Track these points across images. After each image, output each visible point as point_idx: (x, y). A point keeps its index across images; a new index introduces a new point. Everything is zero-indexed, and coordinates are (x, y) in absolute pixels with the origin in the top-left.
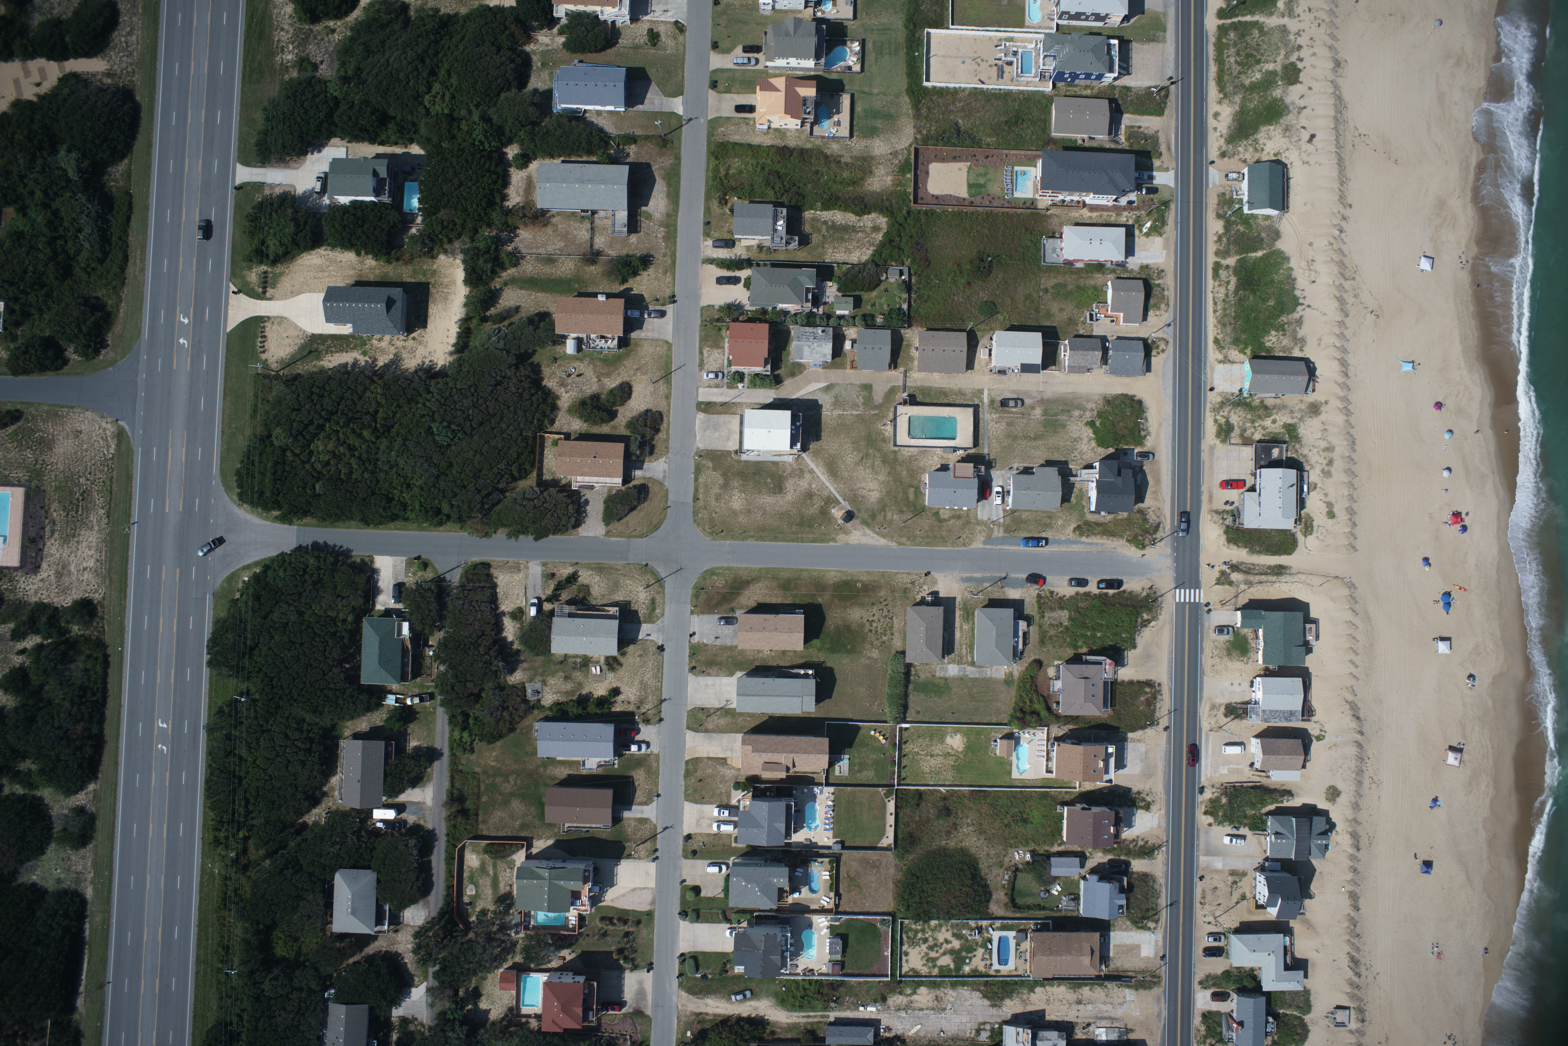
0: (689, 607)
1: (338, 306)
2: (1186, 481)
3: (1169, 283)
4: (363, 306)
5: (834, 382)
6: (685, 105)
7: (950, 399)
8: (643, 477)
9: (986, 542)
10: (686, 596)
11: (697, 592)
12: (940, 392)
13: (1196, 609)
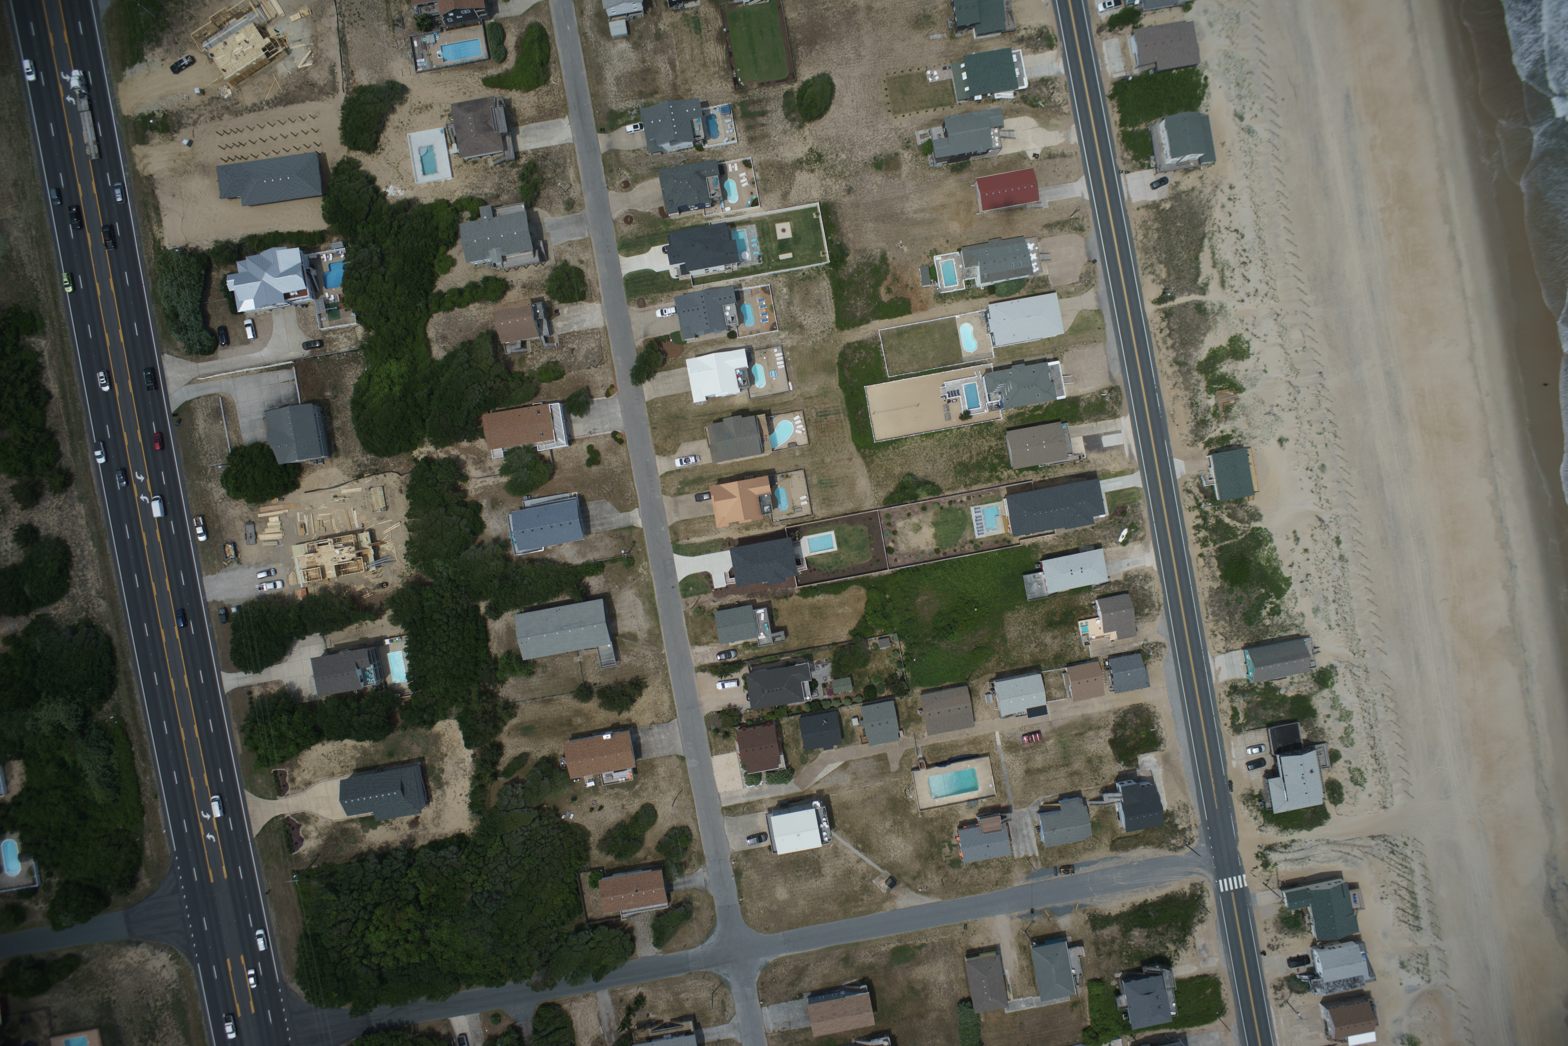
0: (757, 1002)
1: (356, 800)
2: (1208, 775)
3: (1156, 587)
4: (380, 797)
5: (849, 759)
6: (643, 515)
7: (965, 750)
8: (686, 890)
9: (1027, 878)
10: (752, 991)
11: (763, 986)
12: (953, 745)
13: (1242, 894)
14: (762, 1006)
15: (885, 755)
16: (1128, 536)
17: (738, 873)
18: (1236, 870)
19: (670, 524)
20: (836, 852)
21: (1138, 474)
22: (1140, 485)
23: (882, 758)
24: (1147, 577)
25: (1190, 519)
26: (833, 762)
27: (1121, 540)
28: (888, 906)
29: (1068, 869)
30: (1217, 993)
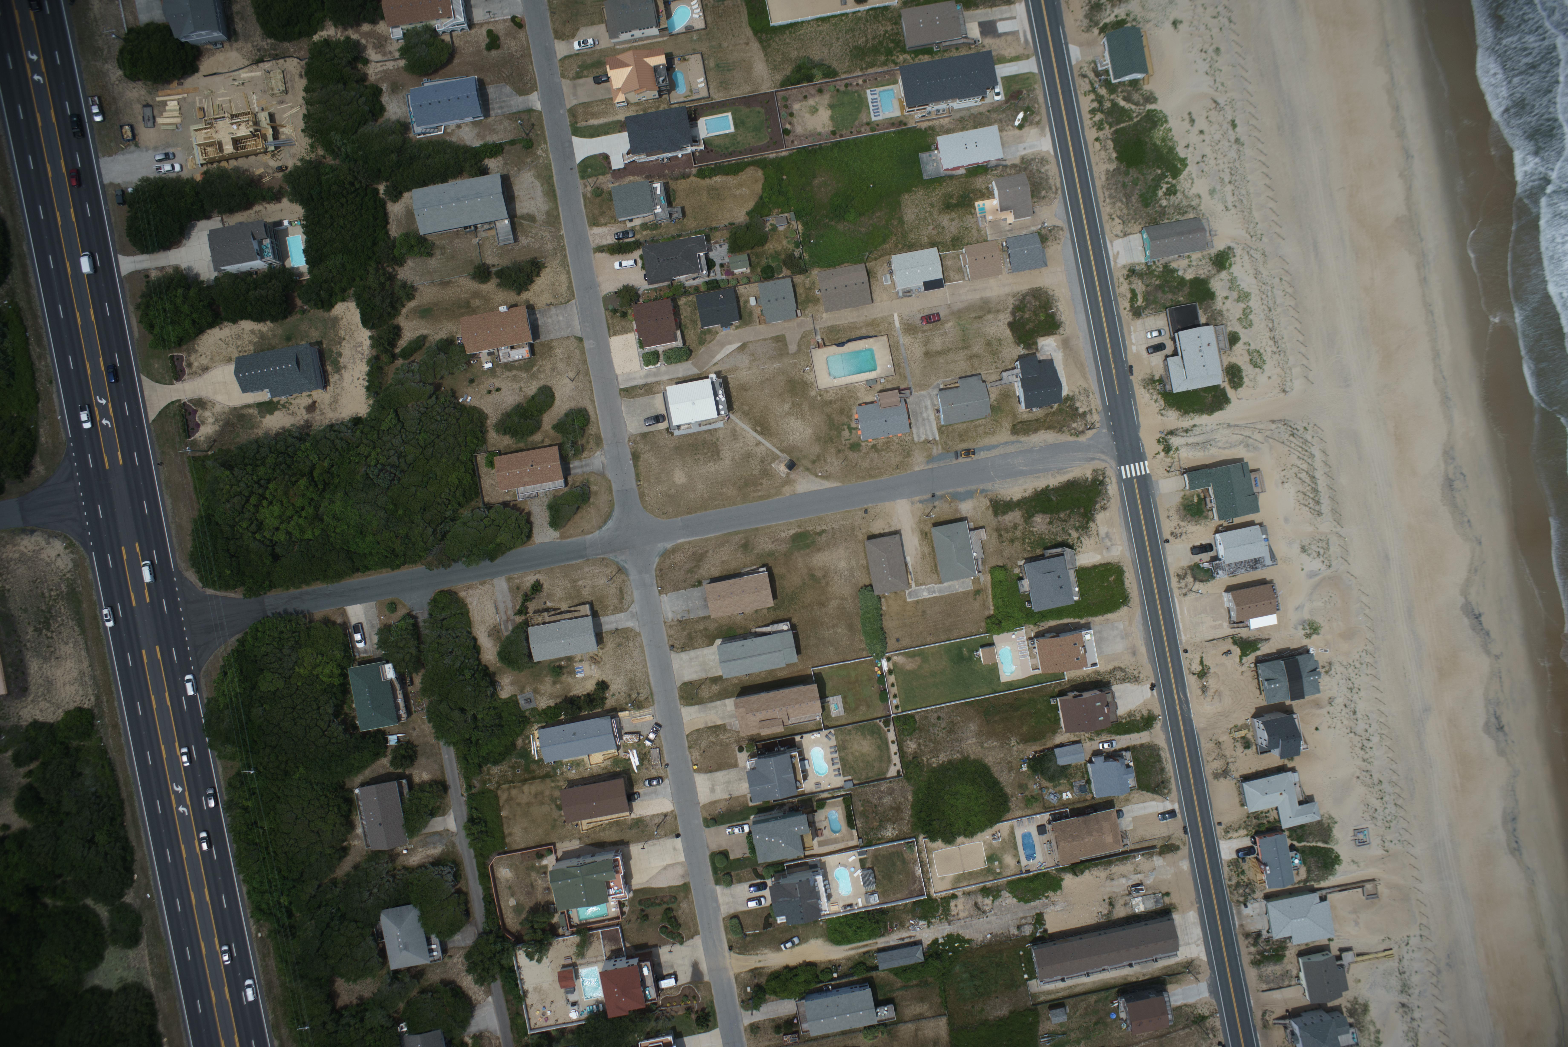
0: (656, 590)
1: (250, 375)
2: (1108, 359)
3: (1053, 172)
4: (275, 369)
5: (747, 340)
6: (542, 98)
7: (864, 332)
8: (583, 474)
9: (928, 462)
10: (650, 577)
11: (661, 573)
12: (852, 327)
13: (1144, 481)
14: (660, 592)
15: (784, 336)
16: (1024, 119)
17: (636, 456)
18: (1139, 457)
19: (568, 107)
20: (735, 435)
21: (1033, 60)
22: (1036, 71)
23: (780, 340)
24: (1043, 161)
25: (1086, 103)
26: (730, 343)
27: (1017, 123)
28: (787, 491)
29: (969, 452)
30: (1120, 580)
